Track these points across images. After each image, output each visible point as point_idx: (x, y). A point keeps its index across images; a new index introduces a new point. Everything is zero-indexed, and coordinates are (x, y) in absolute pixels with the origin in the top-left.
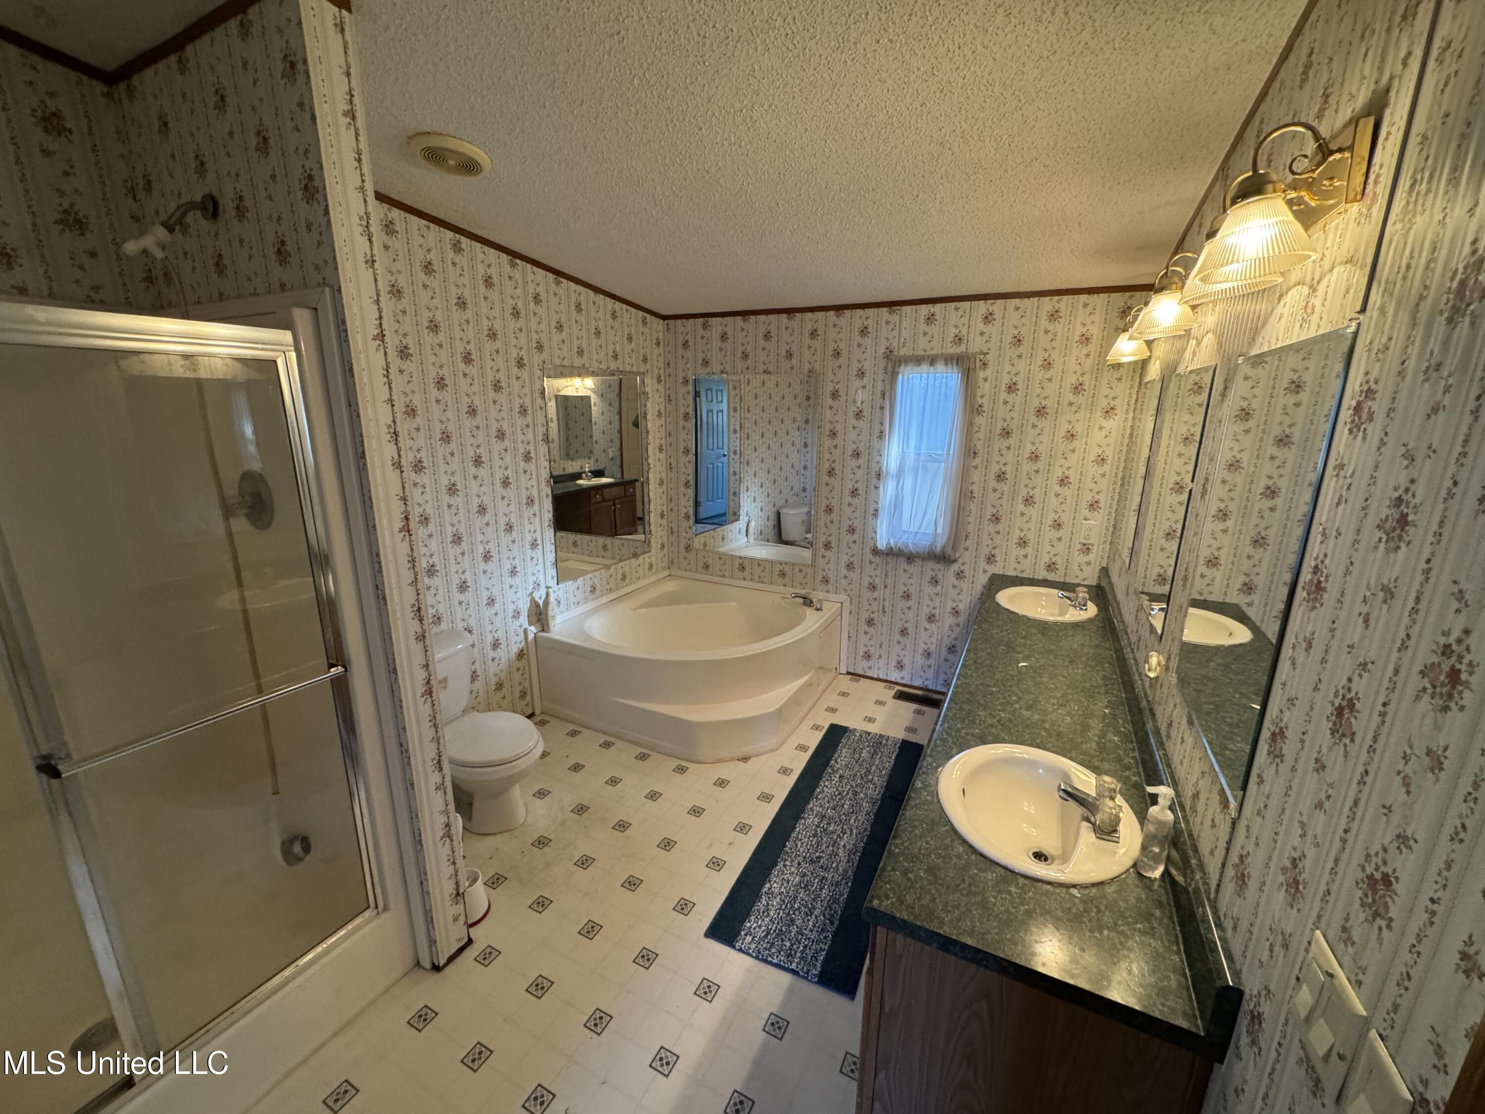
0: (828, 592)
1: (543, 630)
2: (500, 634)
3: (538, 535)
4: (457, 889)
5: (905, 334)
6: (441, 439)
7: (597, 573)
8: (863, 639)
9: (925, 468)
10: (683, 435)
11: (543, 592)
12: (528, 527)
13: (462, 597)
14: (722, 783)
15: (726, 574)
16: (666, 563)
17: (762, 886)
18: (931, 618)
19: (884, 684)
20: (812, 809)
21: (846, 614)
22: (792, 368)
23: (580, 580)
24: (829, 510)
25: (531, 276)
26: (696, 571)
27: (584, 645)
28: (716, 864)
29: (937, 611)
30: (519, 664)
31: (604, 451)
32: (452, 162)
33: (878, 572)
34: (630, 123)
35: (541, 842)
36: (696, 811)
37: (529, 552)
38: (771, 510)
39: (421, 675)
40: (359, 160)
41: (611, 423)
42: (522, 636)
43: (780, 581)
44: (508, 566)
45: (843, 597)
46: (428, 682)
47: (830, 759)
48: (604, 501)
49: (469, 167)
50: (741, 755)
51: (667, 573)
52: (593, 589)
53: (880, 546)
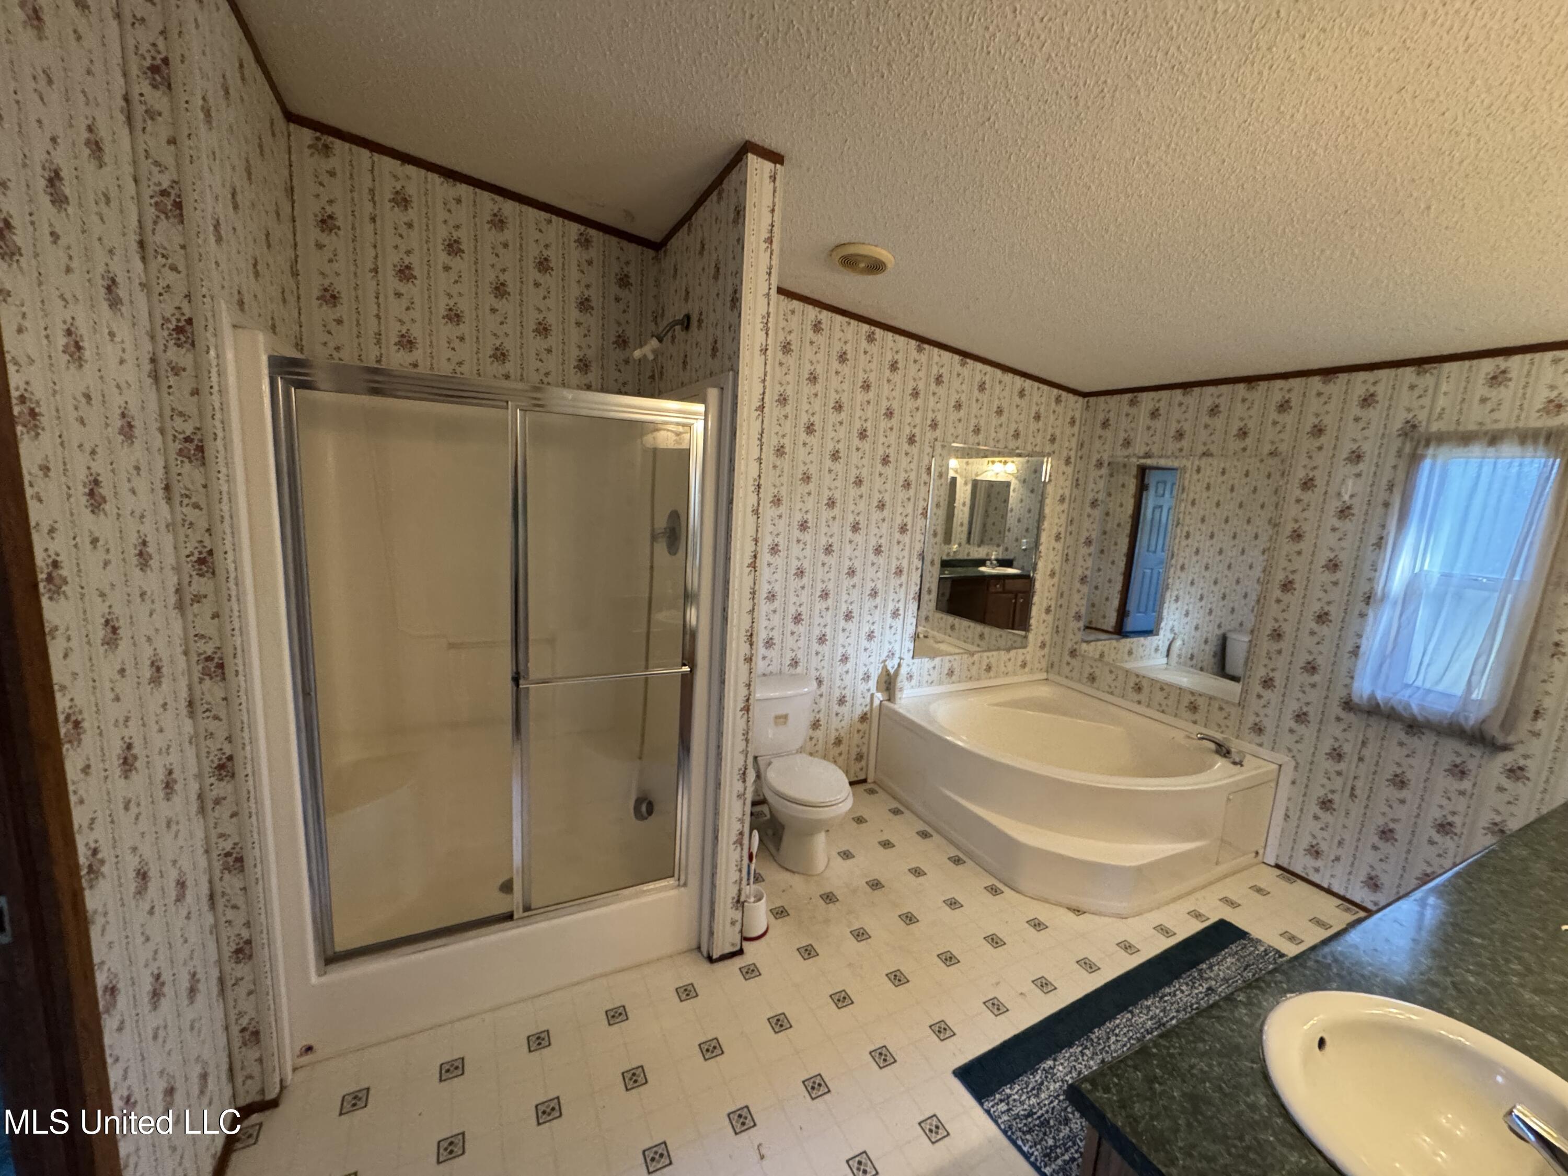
0: (1261, 745)
1: (889, 700)
2: (848, 693)
3: (901, 606)
4: (739, 895)
5: (1442, 402)
6: (827, 504)
7: (956, 657)
8: (1312, 826)
9: (1459, 597)
10: (1087, 524)
11: (896, 661)
12: (892, 596)
13: (820, 649)
14: (1037, 925)
15: (1117, 691)
16: (1044, 664)
17: (1043, 1059)
18: (1444, 827)
19: (1340, 902)
20: (1148, 1008)
21: (1285, 780)
22: (1244, 449)
23: (937, 660)
24: (1277, 635)
25: (936, 358)
26: (1080, 681)
27: (924, 724)
28: (996, 1007)
29: (1457, 820)
30: (861, 727)
31: (1017, 540)
32: (862, 265)
33: (1350, 735)
34: (1014, 199)
35: (829, 898)
36: (995, 941)
37: (889, 621)
38: (1213, 633)
39: (743, 692)
40: (769, 274)
41: (1029, 511)
42: (868, 700)
43: (1188, 715)
44: (866, 629)
45: (1284, 758)
46: (748, 700)
47: (1203, 962)
48: (1004, 592)
49: (876, 267)
50: (1074, 905)
51: (1044, 676)
52: (951, 673)
53: (1356, 699)
